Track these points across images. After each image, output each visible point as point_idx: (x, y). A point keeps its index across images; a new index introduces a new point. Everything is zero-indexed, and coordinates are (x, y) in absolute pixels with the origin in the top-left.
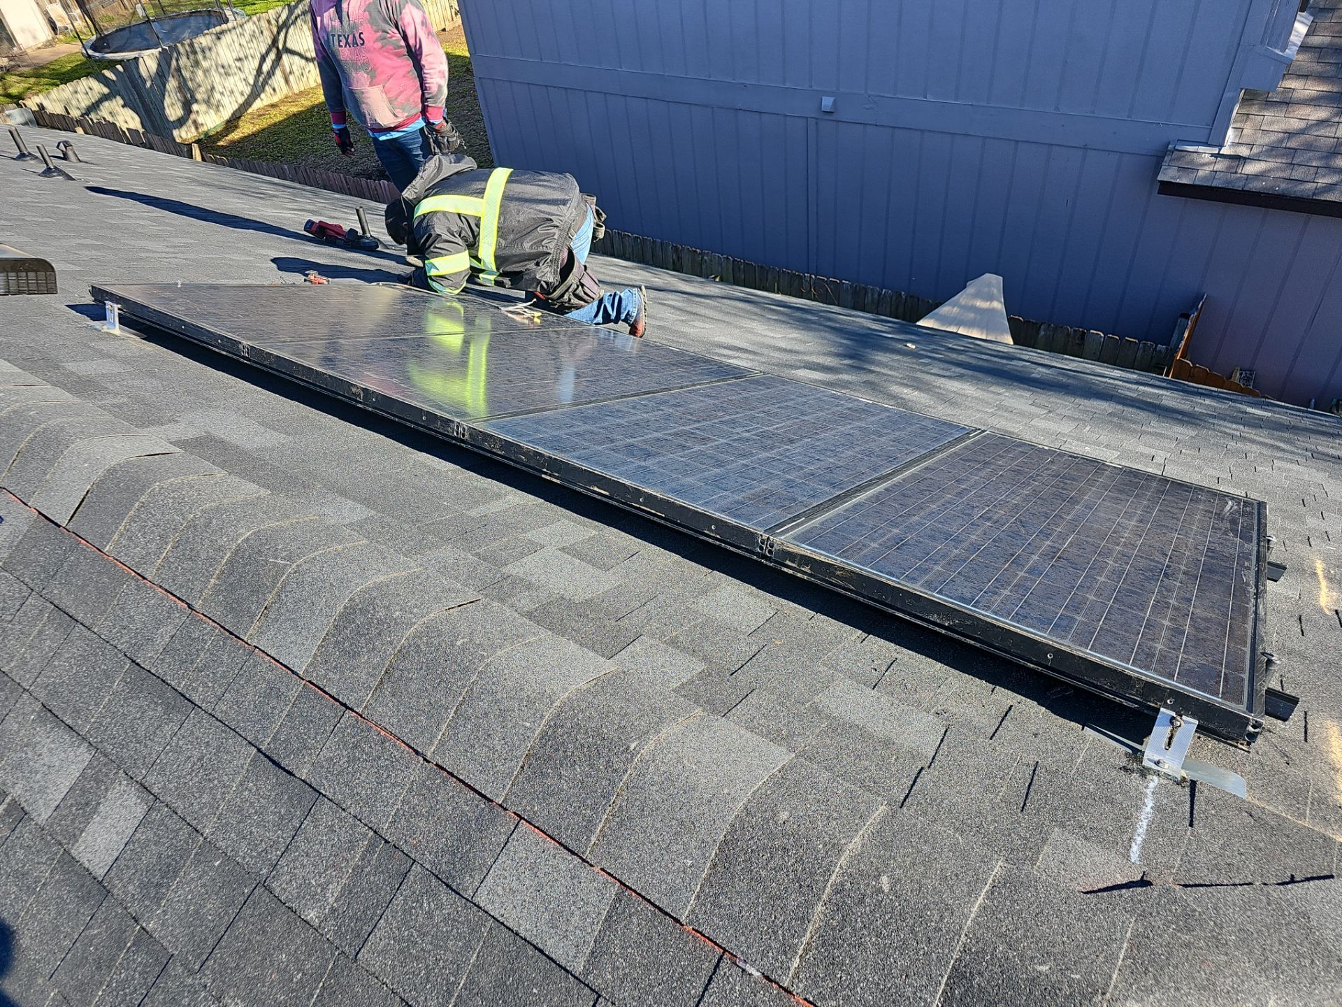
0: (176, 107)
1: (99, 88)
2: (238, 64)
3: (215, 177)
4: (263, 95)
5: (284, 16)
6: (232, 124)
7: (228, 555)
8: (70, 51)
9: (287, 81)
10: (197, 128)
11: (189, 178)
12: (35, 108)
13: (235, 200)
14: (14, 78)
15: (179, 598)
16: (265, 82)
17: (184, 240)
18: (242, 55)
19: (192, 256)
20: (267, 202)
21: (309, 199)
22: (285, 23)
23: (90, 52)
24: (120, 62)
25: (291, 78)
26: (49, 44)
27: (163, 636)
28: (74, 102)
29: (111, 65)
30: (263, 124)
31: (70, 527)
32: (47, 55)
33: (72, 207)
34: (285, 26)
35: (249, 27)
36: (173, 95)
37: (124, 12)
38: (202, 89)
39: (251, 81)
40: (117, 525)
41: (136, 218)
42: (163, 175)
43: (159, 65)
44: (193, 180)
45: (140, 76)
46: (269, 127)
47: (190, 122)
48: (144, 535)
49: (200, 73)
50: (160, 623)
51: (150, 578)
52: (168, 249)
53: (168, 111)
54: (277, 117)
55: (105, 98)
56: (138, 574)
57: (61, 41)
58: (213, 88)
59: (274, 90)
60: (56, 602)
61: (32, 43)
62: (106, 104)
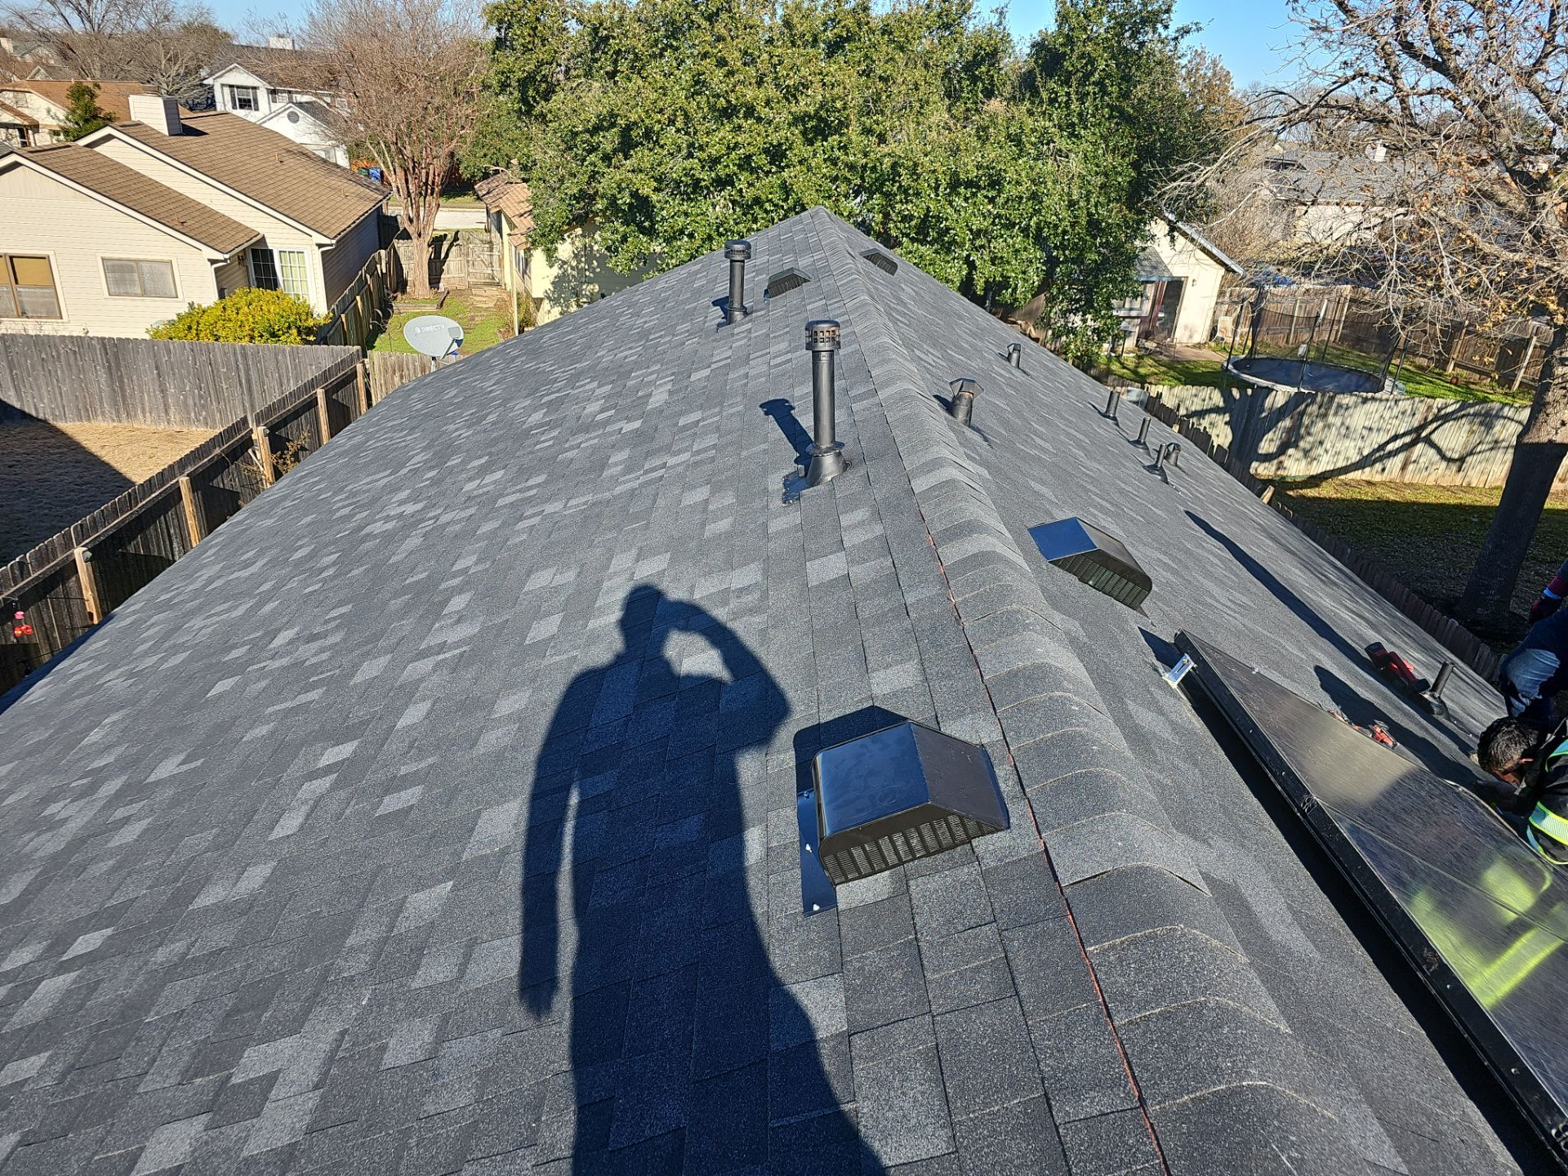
0: (1273, 444)
1: (1217, 399)
2: (1365, 432)
3: (1283, 534)
4: (1367, 470)
5: (1450, 409)
6: (1315, 481)
7: (1223, 1087)
8: (1216, 358)
9: (1404, 468)
10: (1278, 469)
11: (1259, 524)
12: (1154, 394)
13: (1297, 571)
14: (1151, 362)
15: (1134, 1077)
16: (1380, 459)
17: (1244, 599)
18: (1375, 426)
19: (1250, 625)
20: (1328, 589)
21: (1369, 604)
22: (1447, 415)
23: (1230, 367)
24: (1251, 385)
25: (1411, 467)
26: (1199, 346)
27: (1093, 1104)
28: (1187, 403)
29: (1243, 385)
30: (1347, 495)
31: (1067, 891)
32: (1190, 354)
33: (1160, 513)
34: (1443, 418)
35: (1405, 405)
36: (1279, 433)
37: (1282, 344)
38: (1310, 439)
39: (1365, 453)
40: (1116, 935)
41: (1209, 551)
42: (1238, 510)
43: (1287, 403)
44: (1264, 530)
45: (1262, 405)
46: (1352, 501)
47: (1275, 462)
48: (1139, 971)
49: (1320, 425)
50: (1097, 1085)
51: (1116, 1023)
52: (1229, 604)
53: (1262, 444)
54: (1367, 494)
55: (1216, 410)
56: (1107, 1007)
57: (1210, 347)
58: (1321, 443)
59: (1383, 470)
60: (1010, 955)
61: (1185, 340)
62: (1213, 415)
